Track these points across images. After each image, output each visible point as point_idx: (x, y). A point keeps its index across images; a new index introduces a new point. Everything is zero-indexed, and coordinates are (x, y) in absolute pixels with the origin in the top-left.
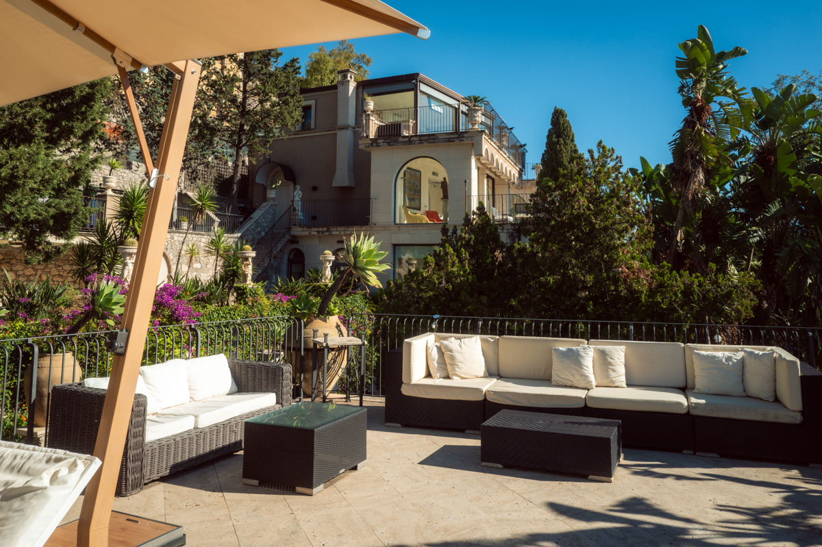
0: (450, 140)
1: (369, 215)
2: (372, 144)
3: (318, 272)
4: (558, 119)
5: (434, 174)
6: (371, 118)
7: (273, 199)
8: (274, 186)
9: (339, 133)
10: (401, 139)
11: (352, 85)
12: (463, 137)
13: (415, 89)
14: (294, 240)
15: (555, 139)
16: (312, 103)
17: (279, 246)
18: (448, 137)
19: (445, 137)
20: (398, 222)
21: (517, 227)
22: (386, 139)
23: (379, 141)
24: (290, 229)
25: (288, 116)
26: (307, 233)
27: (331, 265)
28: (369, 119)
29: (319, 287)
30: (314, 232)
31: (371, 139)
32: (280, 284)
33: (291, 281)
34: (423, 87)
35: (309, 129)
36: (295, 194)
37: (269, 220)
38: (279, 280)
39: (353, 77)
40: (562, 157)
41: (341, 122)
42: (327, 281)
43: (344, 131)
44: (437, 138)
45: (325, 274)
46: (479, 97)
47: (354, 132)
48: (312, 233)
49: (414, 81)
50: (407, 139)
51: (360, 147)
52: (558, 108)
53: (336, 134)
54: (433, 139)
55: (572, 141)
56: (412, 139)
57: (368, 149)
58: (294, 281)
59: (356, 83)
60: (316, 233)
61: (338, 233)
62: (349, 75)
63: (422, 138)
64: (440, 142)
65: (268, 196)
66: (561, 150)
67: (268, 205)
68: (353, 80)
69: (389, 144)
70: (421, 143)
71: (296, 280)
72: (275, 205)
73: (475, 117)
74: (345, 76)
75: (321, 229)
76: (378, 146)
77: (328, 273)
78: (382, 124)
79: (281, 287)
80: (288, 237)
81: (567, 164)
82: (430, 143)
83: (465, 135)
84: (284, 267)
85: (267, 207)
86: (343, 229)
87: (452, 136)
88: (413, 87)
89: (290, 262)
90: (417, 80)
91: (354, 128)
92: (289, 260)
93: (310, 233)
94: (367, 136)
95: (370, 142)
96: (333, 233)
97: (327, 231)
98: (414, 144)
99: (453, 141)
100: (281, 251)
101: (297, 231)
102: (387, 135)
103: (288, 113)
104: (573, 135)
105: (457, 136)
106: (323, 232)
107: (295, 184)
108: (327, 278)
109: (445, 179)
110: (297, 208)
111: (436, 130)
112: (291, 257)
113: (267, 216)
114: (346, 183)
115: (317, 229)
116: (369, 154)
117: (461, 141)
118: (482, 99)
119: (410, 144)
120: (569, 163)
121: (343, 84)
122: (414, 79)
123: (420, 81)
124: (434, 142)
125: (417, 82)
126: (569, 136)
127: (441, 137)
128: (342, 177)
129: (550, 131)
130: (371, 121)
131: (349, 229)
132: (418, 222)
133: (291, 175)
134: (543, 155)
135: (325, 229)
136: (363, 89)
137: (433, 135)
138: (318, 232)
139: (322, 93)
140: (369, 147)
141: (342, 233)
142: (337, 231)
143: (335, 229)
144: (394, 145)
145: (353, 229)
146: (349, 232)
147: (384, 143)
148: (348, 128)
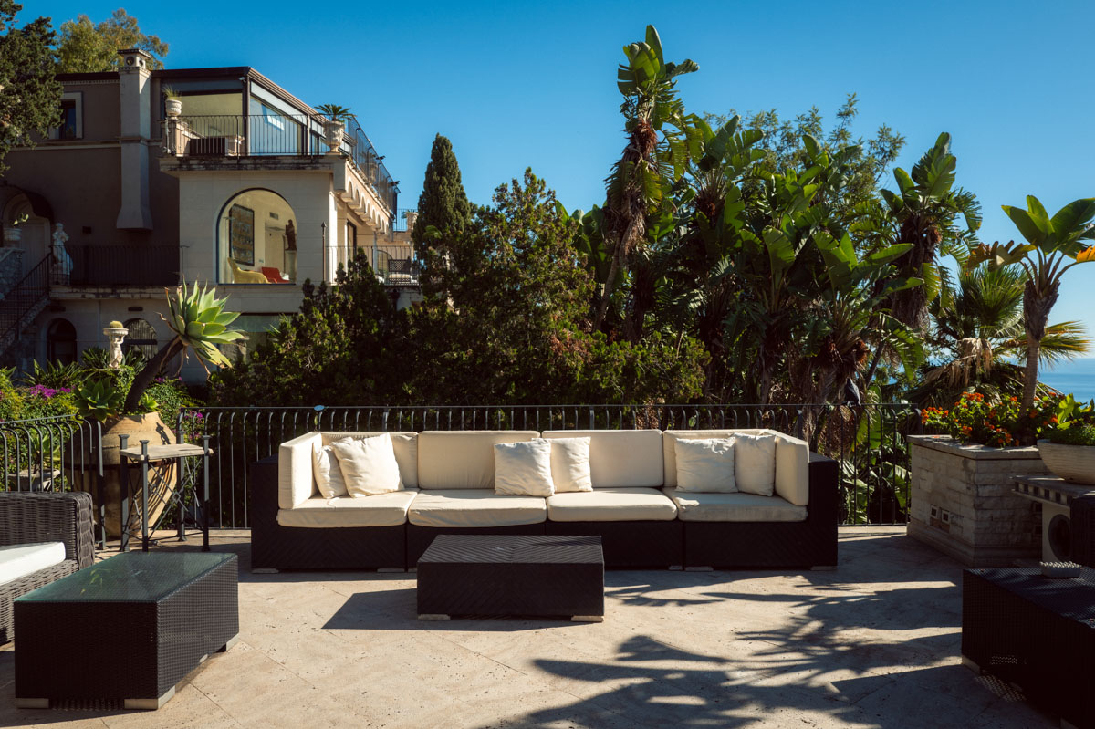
0: (298, 167)
1: (178, 270)
2: (180, 166)
3: (102, 354)
4: (440, 149)
5: (272, 215)
6: (178, 126)
7: (16, 242)
8: (16, 222)
9: (124, 147)
10: (225, 161)
11: (144, 76)
12: (318, 163)
13: (243, 90)
14: (57, 306)
15: (436, 178)
16: (77, 96)
17: (32, 315)
18: (296, 161)
19: (291, 161)
20: (222, 281)
21: (392, 291)
22: (202, 160)
23: (191, 162)
24: (48, 289)
25: (36, 110)
26: (79, 296)
27: (122, 342)
28: (175, 128)
29: (105, 374)
30: (90, 294)
31: (179, 158)
32: (37, 372)
33: (56, 366)
34: (255, 89)
35: (72, 138)
36: (55, 237)
37: (11, 275)
38: (36, 365)
39: (144, 62)
40: (445, 202)
41: (127, 131)
42: (117, 365)
43: (132, 145)
44: (279, 163)
45: (113, 356)
46: (340, 108)
47: (150, 148)
48: (87, 296)
49: (242, 79)
50: (235, 162)
51: (162, 170)
52: (441, 135)
53: (119, 148)
54: (274, 163)
55: (458, 181)
56: (243, 162)
57: (174, 173)
58: (61, 366)
59: (149, 73)
60: (93, 296)
61: (130, 296)
62: (138, 59)
63: (257, 161)
64: (284, 169)
65: (6, 238)
66: (444, 192)
67: (7, 251)
68: (144, 67)
69: (207, 167)
70: (255, 168)
71: (64, 365)
72: (21, 253)
73: (335, 136)
74: (133, 61)
75: (101, 291)
76: (190, 168)
77: (118, 353)
78: (195, 137)
79: (40, 376)
80: (45, 301)
81: (452, 211)
82: (270, 168)
83: (321, 161)
84: (42, 348)
85: (6, 255)
86: (138, 290)
87: (301, 161)
88: (240, 86)
89: (52, 340)
90: (246, 77)
91: (148, 141)
92: (49, 336)
93: (83, 296)
94: (173, 154)
95: (178, 162)
96: (122, 296)
97: (112, 294)
98: (247, 169)
99: (303, 168)
100: (34, 322)
101: (62, 293)
102: (203, 154)
103: (38, 106)
104: (459, 173)
105: (309, 161)
106: (105, 295)
107: (53, 223)
108: (116, 361)
109: (290, 221)
110: (60, 258)
111: (274, 151)
112: (53, 332)
113: (7, 268)
114: (138, 223)
115: (95, 291)
116: (177, 180)
117: (315, 168)
118: (344, 111)
119: (239, 169)
120: (454, 210)
121: (128, 72)
122: (242, 76)
123: (251, 80)
124: (275, 168)
125: (246, 80)
126: (455, 174)
127: (285, 161)
128: (132, 213)
129: (430, 165)
130: (178, 132)
131: (148, 291)
132: (252, 282)
133: (45, 209)
134: (421, 197)
135: (108, 291)
136: (162, 82)
137: (274, 157)
138: (97, 295)
139: (93, 83)
140: (175, 169)
141: (137, 296)
142: (128, 293)
143: (124, 290)
144: (215, 169)
145: (155, 290)
146: (147, 296)
147: (199, 164)
148: (139, 141)
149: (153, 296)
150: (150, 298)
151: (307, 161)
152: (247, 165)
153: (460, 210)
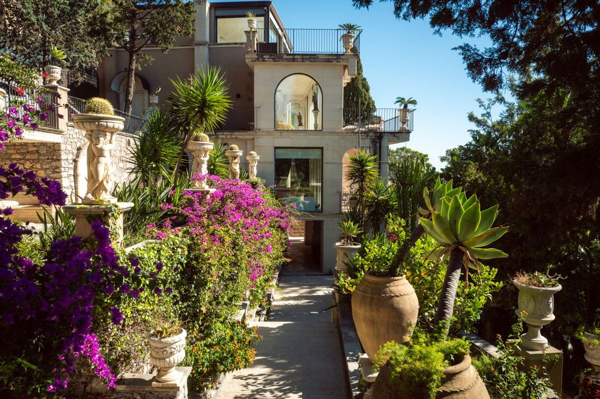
0: (328, 61)
1: (254, 122)
8: (157, 92)
9: (196, 48)
11: (207, 6)
12: (340, 59)
13: (268, 15)
18: (327, 57)
19: (324, 57)
20: (276, 128)
21: (378, 135)
22: (272, 56)
23: (265, 57)
28: (255, 36)
41: (198, 39)
43: (201, 47)
44: (317, 58)
46: (353, 26)
47: (210, 48)
49: (266, 8)
50: (292, 57)
51: (247, 61)
53: (194, 49)
54: (315, 59)
56: (295, 57)
61: (225, 137)
63: (304, 57)
64: (320, 62)
69: (274, 60)
70: (303, 61)
73: (349, 42)
82: (312, 61)
83: (342, 57)
86: (229, 133)
87: (330, 57)
91: (210, 45)
94: (255, 51)
98: (298, 62)
99: (332, 62)
105: (335, 58)
107: (150, 93)
116: (253, 68)
117: (338, 62)
118: (356, 28)
119: (293, 61)
121: (199, 3)
122: (266, 6)
123: (270, 10)
124: (315, 61)
125: (268, 9)
127: (321, 57)
131: (235, 133)
136: (215, 10)
137: (314, 55)
140: (255, 61)
141: (229, 137)
142: (224, 135)
143: (221, 133)
144: (279, 61)
145: (239, 133)
146: (235, 137)
147: (269, 58)
148: (205, 44)
149: (238, 137)
150: (236, 138)
151: (333, 57)
152: (298, 59)
153: (365, 89)
